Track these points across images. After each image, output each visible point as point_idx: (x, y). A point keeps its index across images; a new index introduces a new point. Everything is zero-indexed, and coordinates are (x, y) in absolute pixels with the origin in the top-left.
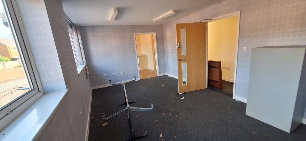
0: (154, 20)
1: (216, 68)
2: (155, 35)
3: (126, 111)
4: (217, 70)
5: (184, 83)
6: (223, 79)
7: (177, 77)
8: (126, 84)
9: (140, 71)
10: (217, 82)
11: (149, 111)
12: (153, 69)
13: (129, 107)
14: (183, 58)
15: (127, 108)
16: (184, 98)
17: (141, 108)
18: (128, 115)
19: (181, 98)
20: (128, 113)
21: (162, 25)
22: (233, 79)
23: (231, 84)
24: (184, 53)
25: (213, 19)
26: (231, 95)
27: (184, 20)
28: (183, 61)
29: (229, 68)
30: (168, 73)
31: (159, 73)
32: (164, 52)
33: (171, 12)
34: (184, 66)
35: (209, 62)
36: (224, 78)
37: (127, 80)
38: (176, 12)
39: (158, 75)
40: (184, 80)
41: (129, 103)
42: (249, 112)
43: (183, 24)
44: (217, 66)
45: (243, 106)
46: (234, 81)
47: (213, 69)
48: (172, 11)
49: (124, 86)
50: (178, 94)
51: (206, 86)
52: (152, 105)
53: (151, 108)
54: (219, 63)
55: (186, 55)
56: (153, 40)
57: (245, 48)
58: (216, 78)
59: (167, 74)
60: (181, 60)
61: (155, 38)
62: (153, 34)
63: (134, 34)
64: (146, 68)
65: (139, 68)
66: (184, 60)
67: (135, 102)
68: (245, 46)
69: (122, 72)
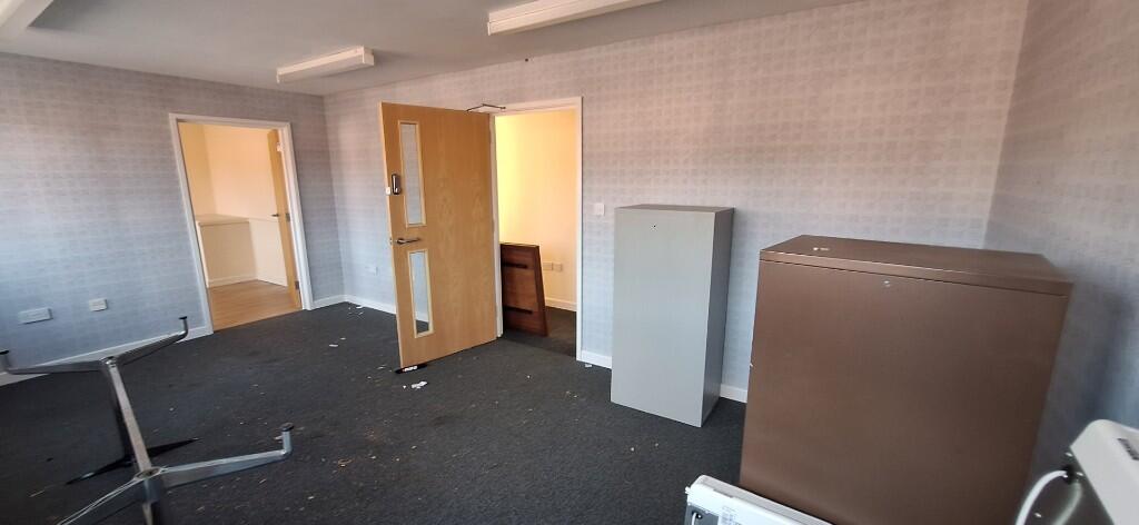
0: (282, 71)
1: (525, 267)
2: (284, 133)
3: (138, 495)
4: (529, 273)
5: (422, 326)
6: (547, 304)
7: (390, 308)
8: (124, 361)
9: (213, 292)
10: (530, 312)
11: (273, 463)
12: (280, 279)
13: (151, 473)
14: (414, 235)
15: (136, 480)
16: (423, 383)
17: (224, 461)
18: (147, 511)
19: (413, 386)
20: (144, 500)
21: (321, 97)
22: (575, 300)
23: (570, 317)
24: (415, 215)
26: (572, 351)
27: (411, 94)
28: (413, 244)
29: (561, 268)
30: (353, 293)
31: (314, 296)
32: (332, 211)
33: (356, 54)
34: (418, 262)
35: (506, 249)
36: (551, 300)
37: (130, 338)
38: (380, 58)
39: (307, 305)
40: (422, 314)
41: (154, 453)
42: (620, 395)
43: (407, 108)
44: (528, 260)
45: (602, 377)
46: (575, 306)
47: (517, 271)
48: (361, 51)
49: (114, 372)
50: (400, 371)
51: (500, 332)
52: (286, 437)
53: (281, 448)
54: (534, 251)
55: (424, 222)
56: (276, 158)
57: (599, 207)
58: (527, 303)
59: (347, 298)
60: (403, 243)
61: (285, 148)
62: (276, 132)
63: (172, 117)
64: (246, 277)
65: (202, 280)
66: (418, 240)
67: (191, 441)
68: (599, 200)
69: (96, 304)
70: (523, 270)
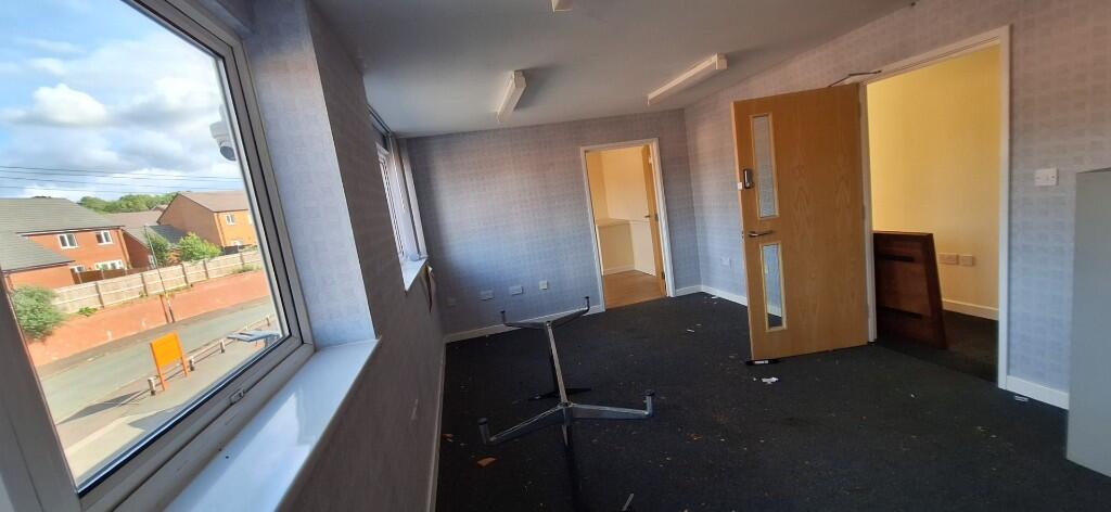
0: (651, 96)
1: (910, 260)
2: (654, 147)
3: (558, 419)
4: (918, 268)
5: (775, 321)
6: (945, 307)
7: (743, 300)
8: (556, 324)
9: (605, 278)
10: (918, 316)
11: (640, 420)
12: (651, 270)
13: (567, 404)
14: (768, 228)
15: (559, 407)
16: (774, 379)
17: (608, 408)
18: (565, 432)
19: (764, 380)
20: (563, 422)
21: (683, 109)
22: (997, 306)
23: (985, 329)
24: (768, 207)
25: (885, 69)
26: (990, 373)
27: (767, 84)
28: (766, 237)
29: (973, 262)
30: (708, 283)
31: (676, 285)
32: (691, 209)
33: (712, 61)
34: (771, 258)
35: (881, 239)
36: (949, 301)
37: (559, 310)
38: (732, 60)
39: (670, 293)
40: (774, 308)
41: (568, 392)
42: (1079, 450)
43: (759, 100)
44: (917, 252)
45: (1050, 422)
46: (997, 313)
47: (900, 267)
48: (714, 58)
49: (550, 331)
50: (750, 363)
51: (872, 336)
52: (648, 400)
53: (645, 409)
54: (926, 241)
55: (777, 214)
56: (648, 168)
57: (1045, 176)
58: (915, 304)
59: (703, 289)
60: (755, 235)
61: (654, 159)
62: (648, 146)
63: (582, 149)
64: (626, 268)
65: (600, 270)
66: (771, 232)
67: (590, 390)
68: (1046, 165)
69: (543, 285)
70: (906, 265)
